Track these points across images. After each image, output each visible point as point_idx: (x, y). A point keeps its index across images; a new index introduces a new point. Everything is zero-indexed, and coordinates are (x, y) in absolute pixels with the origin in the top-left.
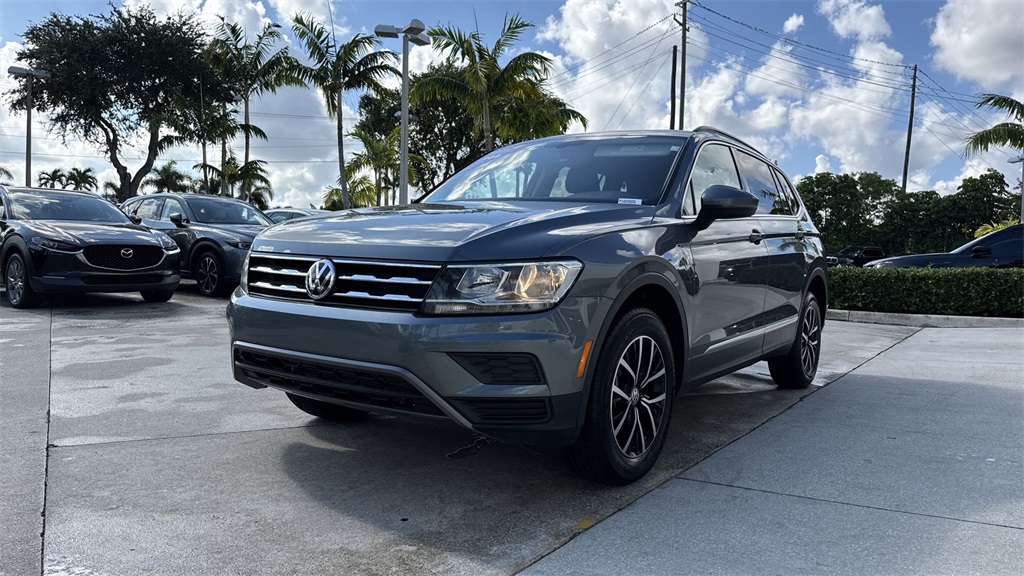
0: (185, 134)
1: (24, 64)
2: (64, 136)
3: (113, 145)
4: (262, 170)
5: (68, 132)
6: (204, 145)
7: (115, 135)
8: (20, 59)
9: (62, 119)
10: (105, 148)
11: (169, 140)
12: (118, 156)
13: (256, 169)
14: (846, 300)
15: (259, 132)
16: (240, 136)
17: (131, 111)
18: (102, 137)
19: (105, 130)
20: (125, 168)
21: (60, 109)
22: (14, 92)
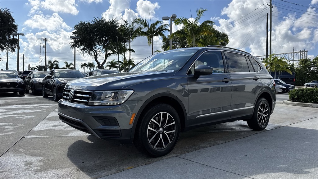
0: (114, 53)
1: (74, 35)
2: (83, 54)
3: (96, 56)
4: (133, 62)
5: (85, 53)
6: (118, 55)
7: (97, 53)
8: (73, 34)
9: (83, 49)
10: (94, 57)
11: (110, 54)
12: (97, 59)
13: (132, 61)
14: (313, 100)
15: (133, 51)
16: (128, 52)
17: (101, 46)
18: (93, 54)
19: (94, 52)
20: (99, 62)
21: (83, 47)
22: (72, 43)
